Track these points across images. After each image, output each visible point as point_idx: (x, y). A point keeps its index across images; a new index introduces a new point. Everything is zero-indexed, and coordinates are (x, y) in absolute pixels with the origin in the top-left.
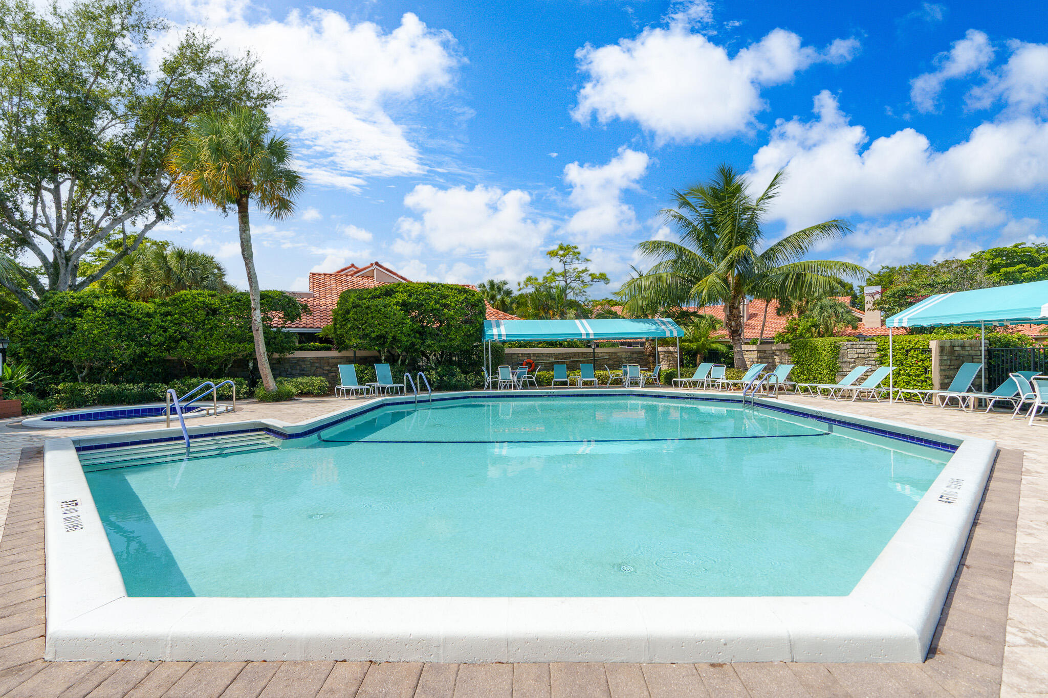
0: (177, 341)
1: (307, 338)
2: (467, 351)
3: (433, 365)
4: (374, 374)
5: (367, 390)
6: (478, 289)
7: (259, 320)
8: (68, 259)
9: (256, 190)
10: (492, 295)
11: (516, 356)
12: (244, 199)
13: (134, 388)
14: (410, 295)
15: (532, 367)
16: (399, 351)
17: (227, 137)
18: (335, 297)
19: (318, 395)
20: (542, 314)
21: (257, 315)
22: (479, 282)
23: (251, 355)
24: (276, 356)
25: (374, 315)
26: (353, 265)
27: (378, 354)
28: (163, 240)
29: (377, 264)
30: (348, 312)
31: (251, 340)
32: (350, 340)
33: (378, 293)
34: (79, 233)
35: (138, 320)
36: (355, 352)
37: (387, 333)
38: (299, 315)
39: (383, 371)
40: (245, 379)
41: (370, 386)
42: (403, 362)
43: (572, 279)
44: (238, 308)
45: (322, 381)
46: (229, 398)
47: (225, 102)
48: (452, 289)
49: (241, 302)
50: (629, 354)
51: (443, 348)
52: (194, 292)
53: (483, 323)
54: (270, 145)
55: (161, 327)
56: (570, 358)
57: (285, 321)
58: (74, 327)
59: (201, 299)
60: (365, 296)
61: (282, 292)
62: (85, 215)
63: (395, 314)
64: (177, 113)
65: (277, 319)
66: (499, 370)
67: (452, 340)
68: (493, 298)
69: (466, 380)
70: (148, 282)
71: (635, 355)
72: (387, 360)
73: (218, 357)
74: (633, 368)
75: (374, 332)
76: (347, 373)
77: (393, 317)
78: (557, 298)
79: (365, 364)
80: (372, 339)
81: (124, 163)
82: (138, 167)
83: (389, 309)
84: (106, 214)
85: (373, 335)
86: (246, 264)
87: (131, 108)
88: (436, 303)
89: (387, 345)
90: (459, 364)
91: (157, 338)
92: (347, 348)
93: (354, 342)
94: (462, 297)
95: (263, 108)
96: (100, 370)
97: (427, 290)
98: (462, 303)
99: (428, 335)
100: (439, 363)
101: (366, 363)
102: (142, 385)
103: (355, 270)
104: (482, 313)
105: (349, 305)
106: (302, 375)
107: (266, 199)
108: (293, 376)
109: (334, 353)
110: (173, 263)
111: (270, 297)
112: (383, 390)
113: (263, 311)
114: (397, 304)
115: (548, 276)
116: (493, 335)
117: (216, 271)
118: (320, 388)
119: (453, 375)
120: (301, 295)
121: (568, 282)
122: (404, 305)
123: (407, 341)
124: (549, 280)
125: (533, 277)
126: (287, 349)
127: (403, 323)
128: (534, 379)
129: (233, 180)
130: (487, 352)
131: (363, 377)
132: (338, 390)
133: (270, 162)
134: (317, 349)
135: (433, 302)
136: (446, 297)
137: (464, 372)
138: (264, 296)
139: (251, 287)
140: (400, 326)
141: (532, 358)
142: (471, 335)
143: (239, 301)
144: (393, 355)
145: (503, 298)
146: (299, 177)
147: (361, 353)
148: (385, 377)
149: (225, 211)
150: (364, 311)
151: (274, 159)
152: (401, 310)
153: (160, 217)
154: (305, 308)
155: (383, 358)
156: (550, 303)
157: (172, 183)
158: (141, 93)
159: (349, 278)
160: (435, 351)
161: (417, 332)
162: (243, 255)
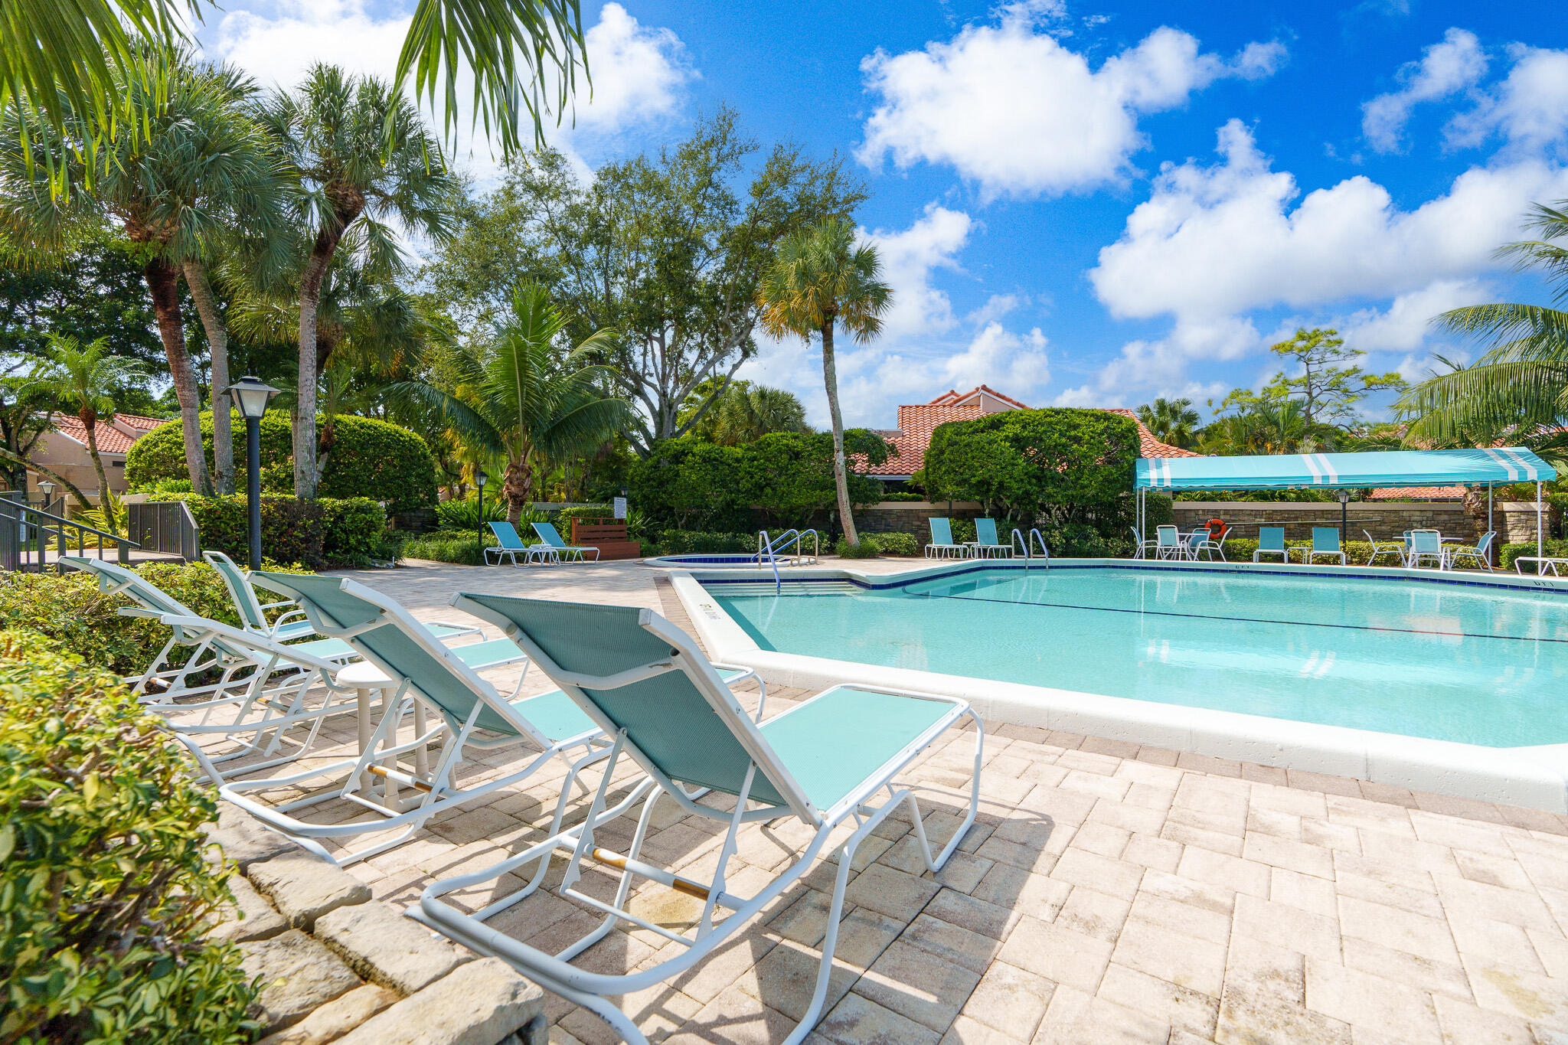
0: (762, 489)
1: (895, 487)
2: (1111, 504)
3: (1057, 523)
4: (974, 532)
5: (965, 550)
6: (1137, 414)
7: (842, 463)
8: (670, 407)
9: (842, 314)
10: (1161, 422)
11: (1193, 514)
12: (829, 325)
13: (724, 537)
14: (1024, 427)
15: (1217, 529)
16: (1008, 502)
17: (813, 258)
18: (929, 435)
19: (905, 555)
20: (1252, 448)
21: (840, 458)
22: (1141, 403)
23: (832, 504)
24: (859, 506)
25: (975, 454)
26: (953, 392)
27: (980, 507)
28: (744, 379)
29: (984, 388)
30: (942, 452)
31: (833, 487)
32: (944, 487)
33: (981, 425)
34: (677, 380)
35: (729, 465)
36: (950, 503)
37: (991, 477)
38: (885, 458)
39: (986, 527)
40: (826, 533)
41: (969, 546)
42: (1014, 518)
43: (1323, 388)
44: (821, 451)
45: (909, 538)
46: (811, 553)
47: (810, 214)
48: (1086, 415)
49: (824, 443)
50: (1430, 514)
51: (1071, 500)
52: (778, 434)
53: (1134, 463)
54: (857, 257)
55: (748, 473)
56: (1296, 518)
57: (869, 466)
58: (677, 475)
59: (785, 441)
60: (964, 430)
61: (866, 430)
62: (681, 361)
63: (1002, 453)
64: (763, 237)
65: (861, 463)
66: (1159, 532)
67: (1083, 487)
68: (1163, 427)
69: (1107, 545)
70: (732, 427)
71: (1445, 517)
72: (991, 515)
73: (799, 506)
74: (1427, 537)
75: (974, 476)
76: (940, 529)
77: (999, 456)
78: (1281, 422)
79: (963, 519)
80: (971, 486)
81: (717, 301)
82: (728, 304)
83: (995, 446)
84: (700, 357)
85: (973, 480)
86: (830, 399)
87: (723, 242)
88: (1062, 435)
89: (991, 493)
90: (1098, 524)
91: (744, 485)
92: (941, 498)
93: (950, 489)
94: (1101, 426)
95: (850, 214)
96: (696, 518)
97: (1048, 419)
98: (1100, 435)
99: (1049, 481)
100: (1067, 521)
101: (963, 521)
102: (730, 534)
103: (956, 398)
104: (1135, 448)
105: (944, 443)
106: (887, 531)
107: (852, 321)
108: (877, 531)
109: (924, 505)
110: (755, 404)
111: (854, 436)
112: (984, 552)
113: (847, 454)
114: (1007, 438)
115: (1272, 386)
116: (1149, 480)
117: (796, 410)
118: (908, 547)
119: (1087, 538)
120: (888, 434)
121: (1314, 395)
122: (1018, 442)
123: (1018, 489)
124: (1275, 392)
125: (1244, 390)
126: (871, 498)
127: (1013, 465)
128: (1219, 548)
129: (819, 306)
130: (1141, 506)
131: (960, 536)
132: (929, 549)
133: (856, 277)
134: (906, 499)
135: (1056, 435)
136: (1076, 427)
137: (1105, 535)
138: (848, 436)
139: (834, 425)
140: (1009, 468)
141: (1222, 517)
142: (1116, 481)
143: (821, 442)
144: (1000, 509)
145: (1180, 427)
146: (888, 290)
147: (958, 505)
148: (988, 536)
149: (808, 341)
150: (962, 450)
151: (861, 274)
152: (1011, 447)
153: (746, 355)
154: (892, 448)
155: (987, 511)
156: (1267, 430)
157: (758, 315)
158: (732, 224)
159: (947, 409)
160: (1059, 503)
161: (1034, 477)
162: (827, 389)
